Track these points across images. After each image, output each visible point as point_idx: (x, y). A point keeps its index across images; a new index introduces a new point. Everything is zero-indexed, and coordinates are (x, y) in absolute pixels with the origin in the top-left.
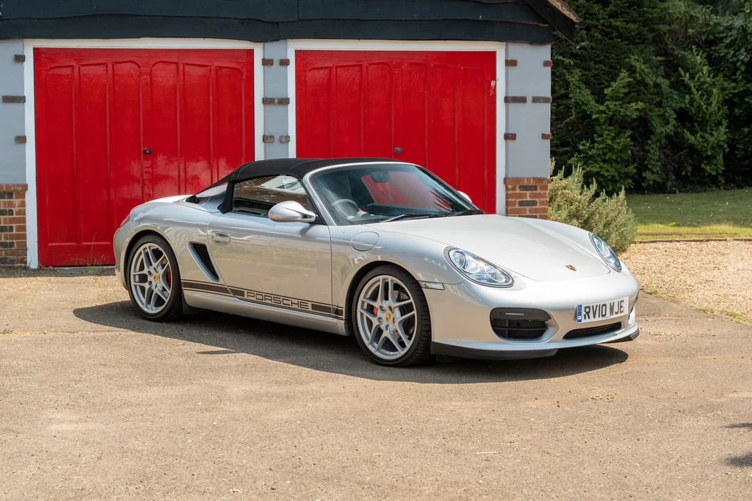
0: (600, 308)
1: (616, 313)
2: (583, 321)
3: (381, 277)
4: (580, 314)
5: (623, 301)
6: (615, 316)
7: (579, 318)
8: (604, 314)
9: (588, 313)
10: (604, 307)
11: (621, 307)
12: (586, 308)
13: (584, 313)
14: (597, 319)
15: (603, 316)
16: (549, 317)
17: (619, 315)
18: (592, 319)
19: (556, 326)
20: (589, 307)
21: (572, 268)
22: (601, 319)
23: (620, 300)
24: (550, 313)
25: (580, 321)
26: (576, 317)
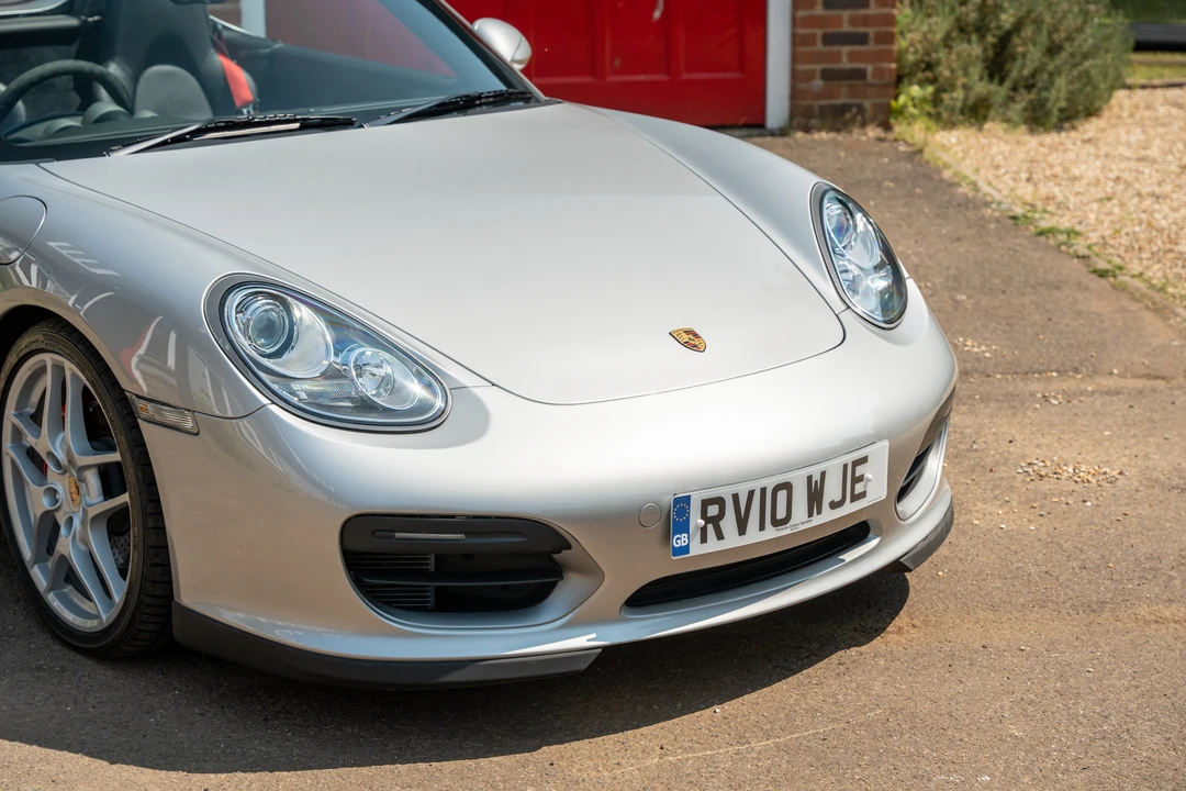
0: (769, 499)
1: (834, 505)
2: (697, 549)
3: (48, 359)
4: (684, 527)
5: (864, 460)
6: (828, 515)
7: (680, 540)
8: (781, 514)
9: (715, 521)
10: (782, 495)
11: (857, 480)
12: (706, 503)
13: (696, 521)
14: (754, 536)
15: (776, 523)
16: (564, 544)
17: (849, 508)
18: (733, 540)
19: (591, 570)
20: (720, 501)
21: (691, 340)
22: (771, 533)
23: (849, 459)
24: (568, 529)
25: (685, 549)
26: (667, 538)
